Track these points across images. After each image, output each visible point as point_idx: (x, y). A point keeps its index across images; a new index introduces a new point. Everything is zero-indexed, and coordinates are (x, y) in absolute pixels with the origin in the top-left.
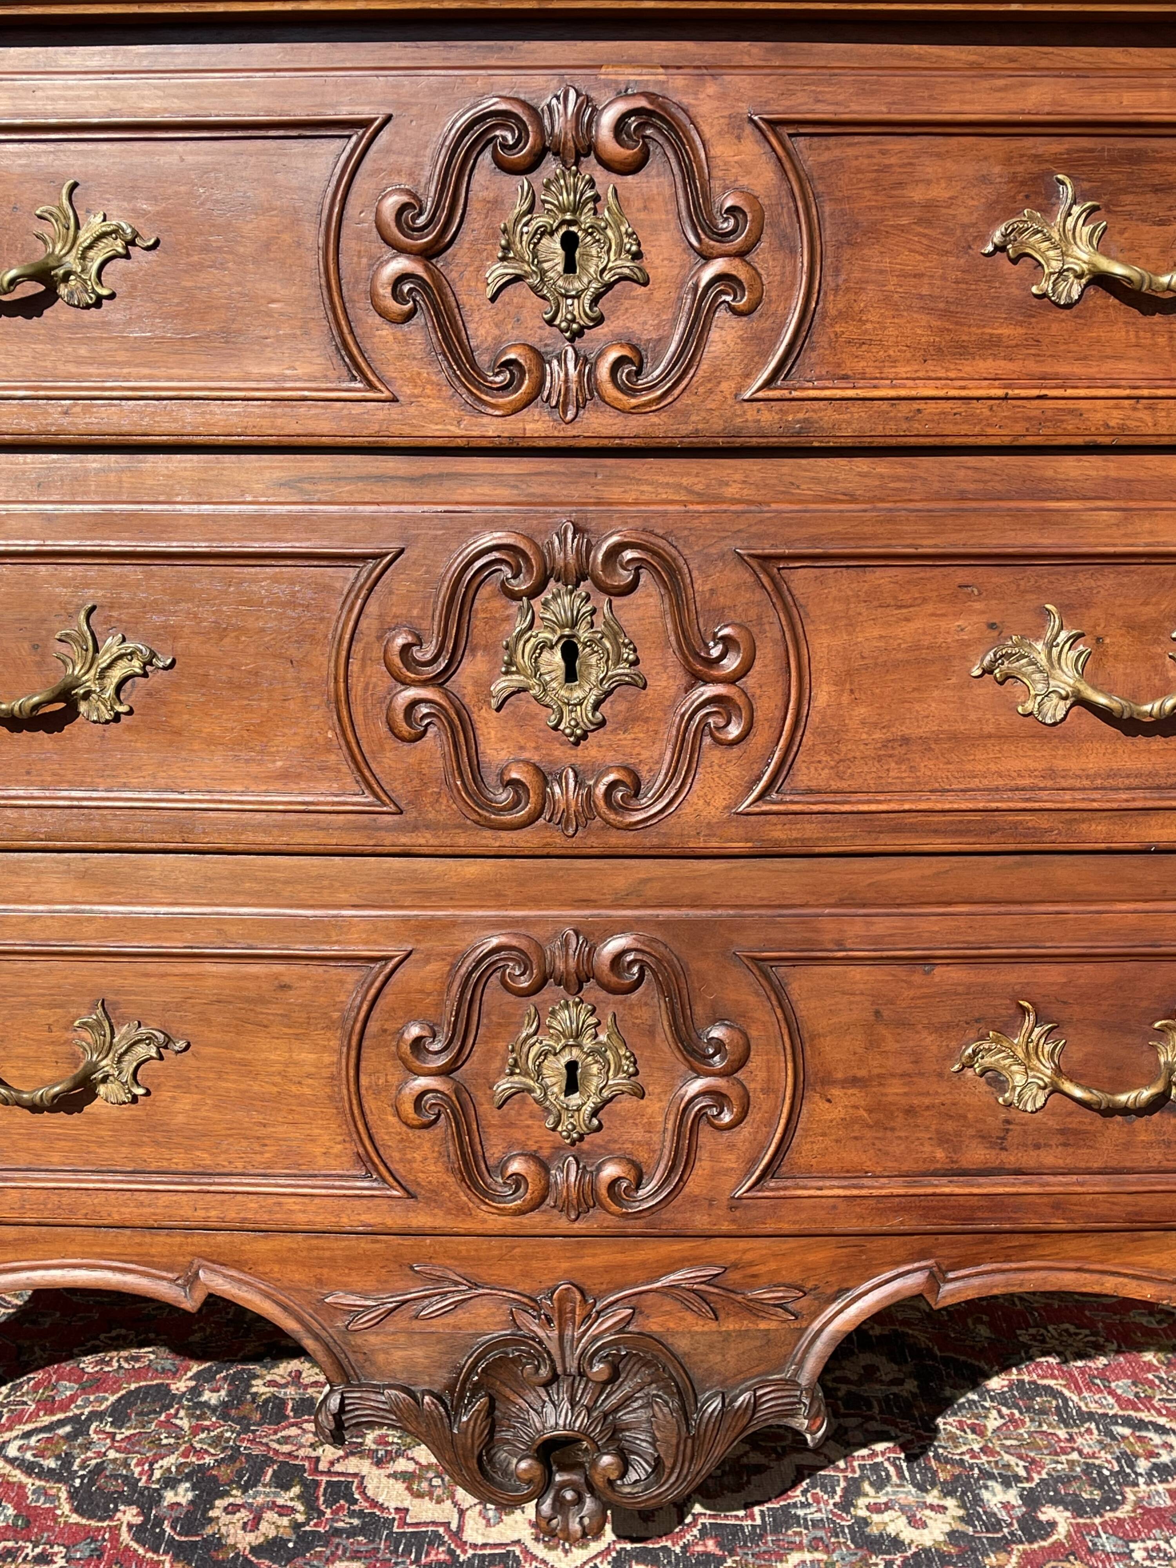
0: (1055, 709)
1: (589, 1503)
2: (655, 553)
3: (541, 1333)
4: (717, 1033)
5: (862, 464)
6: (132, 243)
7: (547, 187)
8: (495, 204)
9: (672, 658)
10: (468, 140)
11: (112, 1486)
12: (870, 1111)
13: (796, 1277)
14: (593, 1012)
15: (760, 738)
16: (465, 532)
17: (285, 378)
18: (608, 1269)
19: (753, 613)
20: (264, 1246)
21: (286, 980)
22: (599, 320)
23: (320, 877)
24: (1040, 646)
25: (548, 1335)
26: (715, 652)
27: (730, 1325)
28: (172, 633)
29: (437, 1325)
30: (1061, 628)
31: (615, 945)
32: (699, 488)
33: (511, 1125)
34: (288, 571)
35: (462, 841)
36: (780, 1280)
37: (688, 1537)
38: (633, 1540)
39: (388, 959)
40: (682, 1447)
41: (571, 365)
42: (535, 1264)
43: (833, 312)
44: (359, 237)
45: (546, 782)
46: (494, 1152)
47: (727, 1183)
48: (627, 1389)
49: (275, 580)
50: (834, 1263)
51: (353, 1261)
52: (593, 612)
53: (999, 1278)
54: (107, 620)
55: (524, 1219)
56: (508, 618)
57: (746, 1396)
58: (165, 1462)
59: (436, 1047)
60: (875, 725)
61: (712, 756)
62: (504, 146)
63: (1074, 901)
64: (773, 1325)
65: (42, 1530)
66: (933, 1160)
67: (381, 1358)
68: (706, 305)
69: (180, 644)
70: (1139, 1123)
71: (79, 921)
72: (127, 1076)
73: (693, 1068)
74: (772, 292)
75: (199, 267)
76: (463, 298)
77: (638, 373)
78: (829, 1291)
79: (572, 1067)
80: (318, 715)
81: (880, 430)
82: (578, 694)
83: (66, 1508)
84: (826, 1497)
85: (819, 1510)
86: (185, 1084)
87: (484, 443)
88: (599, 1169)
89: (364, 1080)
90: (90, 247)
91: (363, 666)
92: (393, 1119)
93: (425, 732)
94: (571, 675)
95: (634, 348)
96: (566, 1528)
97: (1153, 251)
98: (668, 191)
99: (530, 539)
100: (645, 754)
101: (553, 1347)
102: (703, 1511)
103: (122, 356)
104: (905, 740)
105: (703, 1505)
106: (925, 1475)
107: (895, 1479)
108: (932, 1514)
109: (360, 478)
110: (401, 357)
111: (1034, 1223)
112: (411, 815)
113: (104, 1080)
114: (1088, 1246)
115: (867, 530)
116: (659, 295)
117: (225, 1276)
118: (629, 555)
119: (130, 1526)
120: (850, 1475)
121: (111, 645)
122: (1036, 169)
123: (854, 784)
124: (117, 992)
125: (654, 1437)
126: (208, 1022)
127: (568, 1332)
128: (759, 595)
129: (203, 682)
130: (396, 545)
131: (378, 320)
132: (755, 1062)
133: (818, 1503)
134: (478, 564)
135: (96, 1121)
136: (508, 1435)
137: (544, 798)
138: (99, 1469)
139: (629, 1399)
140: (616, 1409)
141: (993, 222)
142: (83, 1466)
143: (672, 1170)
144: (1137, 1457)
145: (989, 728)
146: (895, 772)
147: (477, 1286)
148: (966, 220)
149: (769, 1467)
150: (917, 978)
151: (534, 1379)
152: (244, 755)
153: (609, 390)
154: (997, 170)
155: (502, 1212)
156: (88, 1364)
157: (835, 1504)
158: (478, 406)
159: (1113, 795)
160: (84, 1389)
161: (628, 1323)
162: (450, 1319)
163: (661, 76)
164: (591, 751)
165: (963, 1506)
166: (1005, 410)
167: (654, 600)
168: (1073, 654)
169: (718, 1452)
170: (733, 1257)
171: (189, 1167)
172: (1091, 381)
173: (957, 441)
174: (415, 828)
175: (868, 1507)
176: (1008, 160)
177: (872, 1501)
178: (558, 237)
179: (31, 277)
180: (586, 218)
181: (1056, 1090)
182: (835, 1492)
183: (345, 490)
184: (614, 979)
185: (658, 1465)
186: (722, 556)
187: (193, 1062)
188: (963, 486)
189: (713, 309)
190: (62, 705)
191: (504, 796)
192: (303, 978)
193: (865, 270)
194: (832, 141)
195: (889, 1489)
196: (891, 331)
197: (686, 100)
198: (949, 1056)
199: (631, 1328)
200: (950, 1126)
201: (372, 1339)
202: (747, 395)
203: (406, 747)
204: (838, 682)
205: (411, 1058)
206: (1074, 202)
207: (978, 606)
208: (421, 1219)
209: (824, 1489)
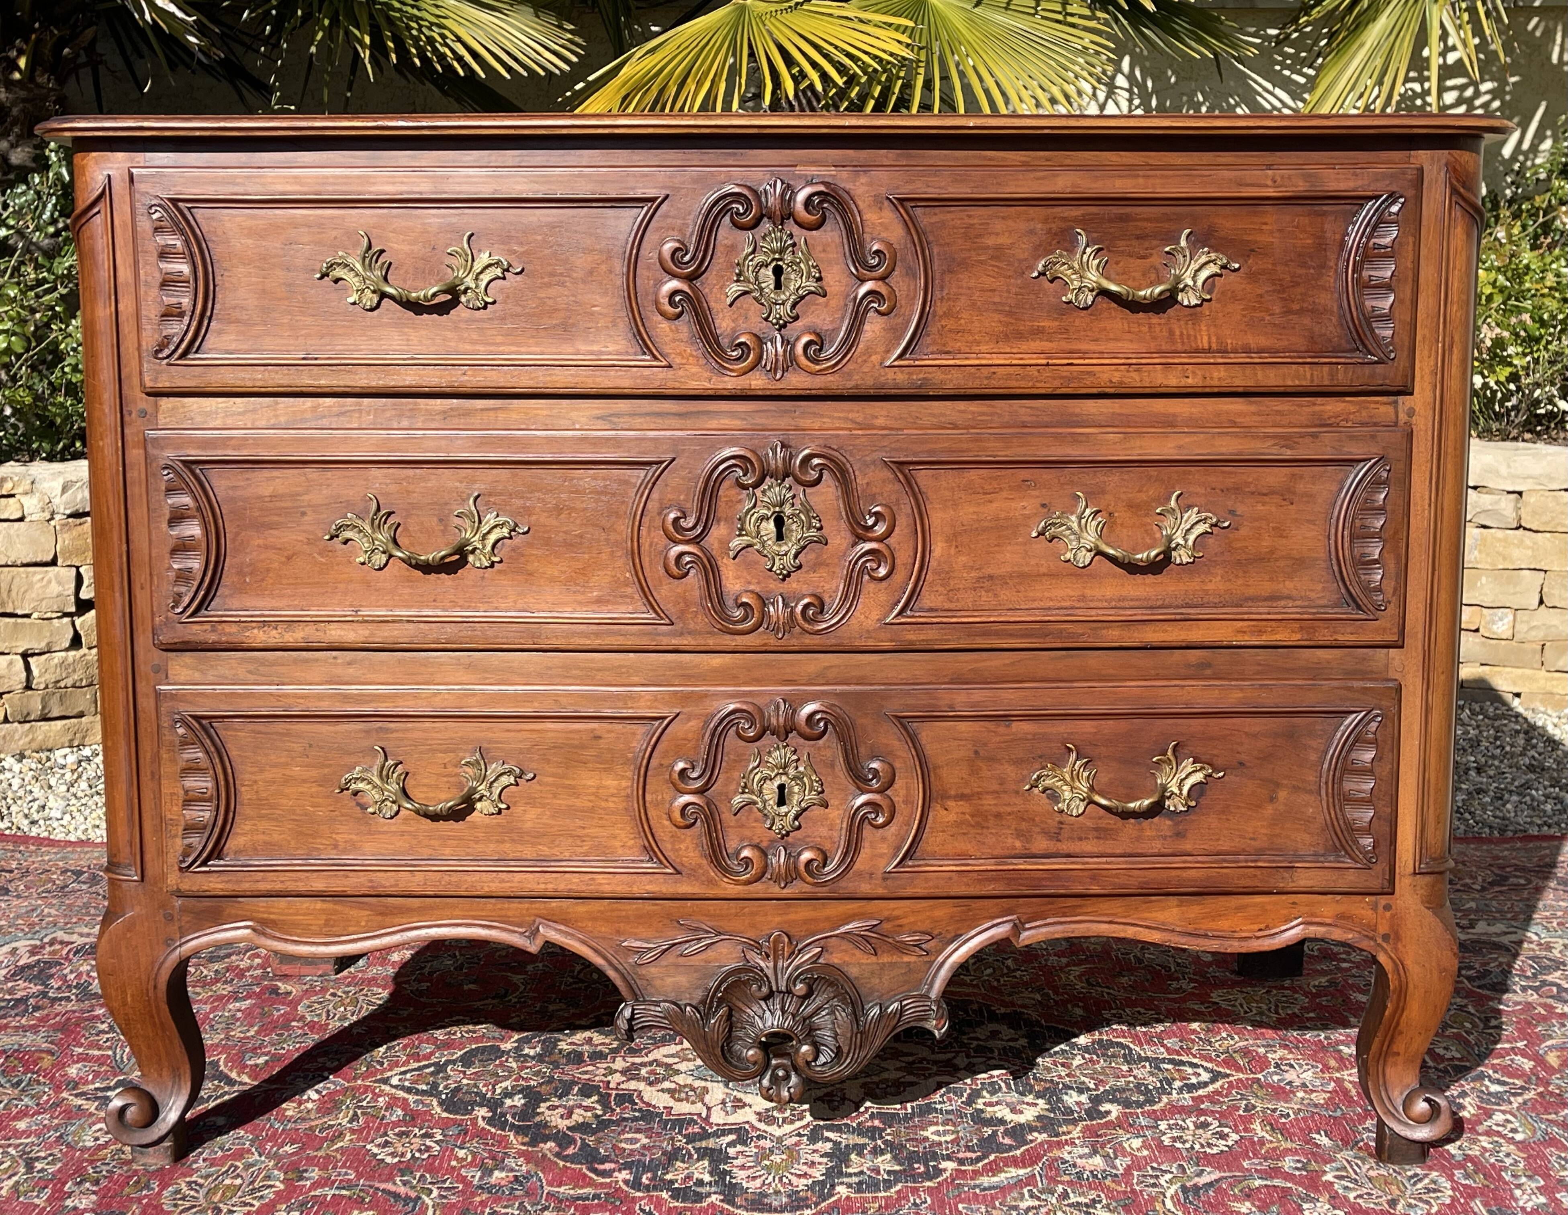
0: (1085, 557)
1: (794, 1079)
2: (831, 460)
3: (762, 964)
4: (875, 765)
5: (961, 405)
6: (508, 270)
7: (764, 238)
8: (732, 249)
9: (844, 525)
10: (716, 210)
11: (467, 1098)
12: (972, 816)
13: (926, 926)
14: (795, 752)
15: (899, 576)
16: (714, 447)
17: (602, 353)
18: (805, 922)
19: (893, 497)
20: (582, 908)
21: (598, 733)
22: (796, 318)
23: (620, 667)
24: (1073, 518)
25: (766, 965)
26: (870, 522)
27: (885, 959)
28: (528, 511)
29: (695, 960)
30: (1087, 506)
31: (809, 708)
32: (859, 420)
33: (743, 826)
34: (601, 472)
35: (711, 642)
36: (917, 928)
37: (862, 1118)
38: (824, 1119)
39: (665, 718)
40: (854, 1039)
41: (779, 345)
42: (758, 918)
43: (940, 312)
44: (648, 268)
45: (765, 605)
46: (732, 844)
47: (882, 862)
48: (818, 1002)
49: (594, 478)
50: (952, 916)
51: (642, 918)
52: (794, 497)
53: (1059, 928)
54: (487, 503)
55: (751, 887)
56: (740, 501)
57: (896, 1004)
58: (504, 1085)
59: (695, 775)
60: (972, 568)
61: (869, 587)
62: (738, 214)
63: (1099, 680)
64: (913, 959)
65: (424, 1121)
66: (1014, 848)
67: (658, 983)
68: (862, 309)
69: (534, 518)
70: (1146, 823)
71: (467, 695)
72: (495, 796)
73: (858, 788)
74: (902, 300)
75: (549, 285)
76: (712, 304)
77: (821, 350)
78: (949, 936)
79: (781, 787)
80: (620, 563)
81: (970, 385)
82: (784, 548)
83: (439, 1110)
84: (956, 1097)
85: (951, 1105)
86: (531, 802)
87: (726, 393)
88: (799, 854)
89: (648, 797)
90: (481, 272)
91: (649, 532)
92: (667, 823)
93: (687, 574)
94: (780, 537)
95: (818, 335)
96: (779, 1094)
97: (1138, 275)
98: (838, 240)
99: (754, 452)
100: (827, 587)
101: (770, 973)
102: (873, 1105)
103: (499, 339)
104: (991, 577)
105: (873, 1102)
106: (1026, 1087)
107: (1004, 1089)
108: (1028, 1106)
109: (647, 414)
110: (674, 340)
111: (1079, 889)
112: (678, 626)
113: (480, 799)
114: (1116, 905)
115: (965, 446)
116: (833, 303)
117: (556, 930)
118: (816, 461)
119: (484, 1118)
120: (974, 1087)
121: (490, 519)
122: (1063, 225)
123: (959, 606)
124: (490, 742)
125: (836, 1034)
126: (548, 761)
127: (780, 964)
128: (897, 487)
129: (548, 542)
130: (668, 457)
131: (660, 318)
132: (899, 783)
133: (951, 1101)
134: (721, 467)
135: (474, 826)
136: (741, 1034)
137: (764, 614)
138: (458, 1089)
139: (820, 1008)
140: (811, 1016)
141: (1038, 258)
142: (446, 1087)
143: (846, 854)
144: (1174, 1079)
145: (1043, 570)
146: (985, 598)
147: (720, 934)
148: (1022, 257)
149: (918, 1082)
150: (1002, 729)
151: (759, 994)
152: (573, 588)
153: (803, 361)
154: (1040, 226)
155: (737, 883)
156: (440, 1034)
157: (962, 1102)
158: (722, 370)
159: (1122, 612)
160: (439, 1048)
161: (818, 958)
162: (702, 956)
163: (832, 171)
164: (793, 584)
165: (1049, 1103)
166: (1047, 373)
167: (832, 489)
168: (1094, 523)
169: (877, 1043)
170: (886, 913)
171: (534, 856)
172: (1101, 354)
173: (1019, 391)
174: (682, 634)
175: (984, 1103)
176: (1046, 220)
177: (988, 1100)
178: (771, 268)
179: (445, 292)
180: (788, 257)
181: (1092, 802)
182: (962, 1095)
183: (638, 421)
184: (808, 730)
185: (839, 1052)
186: (874, 462)
187: (538, 788)
188: (1024, 418)
189: (866, 311)
190: (457, 557)
191: (738, 613)
192: (609, 732)
193: (959, 287)
194: (937, 210)
195: (1000, 1093)
196: (977, 324)
197: (848, 186)
198: (1023, 781)
199: (821, 961)
200: (1024, 825)
201: (653, 970)
202: (888, 363)
203: (676, 582)
204: (948, 540)
205: (678, 782)
206: (1087, 245)
207: (1033, 493)
208: (685, 888)
209: (955, 1093)
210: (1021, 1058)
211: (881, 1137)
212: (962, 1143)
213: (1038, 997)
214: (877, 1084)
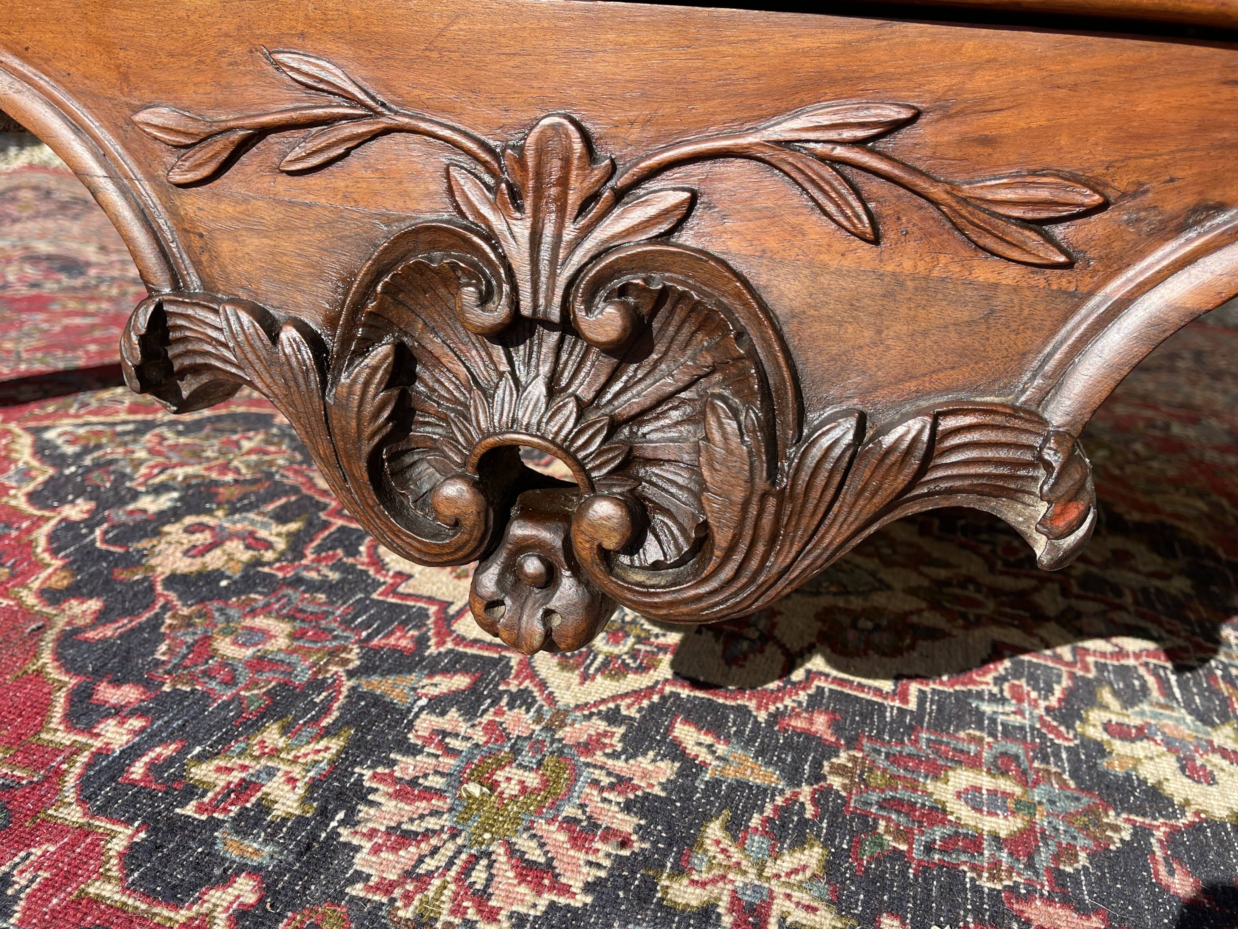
3: (497, 222)
13: (1091, 152)
25: (511, 228)
27: (906, 261)
29: (315, 189)
36: (1050, 159)
37: (788, 702)
38: (695, 684)
40: (753, 510)
50: (1203, 128)
57: (914, 425)
64: (1010, 276)
84: (1034, 695)
85: (1020, 712)
101: (518, 256)
102: (827, 670)
105: (830, 661)
106: (1209, 699)
107: (1156, 697)
108: (1225, 763)
120: (1080, 673)
125: (703, 486)
127: (551, 227)
133: (1020, 700)
139: (666, 400)
140: (638, 416)
147: (387, 109)
149: (949, 635)
151: (483, 320)
157: (1048, 709)
161: (678, 226)
170: (941, 84)
175: (1107, 727)
177: (1115, 719)
182: (1051, 691)
185: (702, 539)
195: (1145, 707)
199: (682, 235)
209: (1033, 680)
210: (1186, 620)
211: (817, 777)
212: (1043, 858)
213: (1201, 505)
214: (855, 617)
